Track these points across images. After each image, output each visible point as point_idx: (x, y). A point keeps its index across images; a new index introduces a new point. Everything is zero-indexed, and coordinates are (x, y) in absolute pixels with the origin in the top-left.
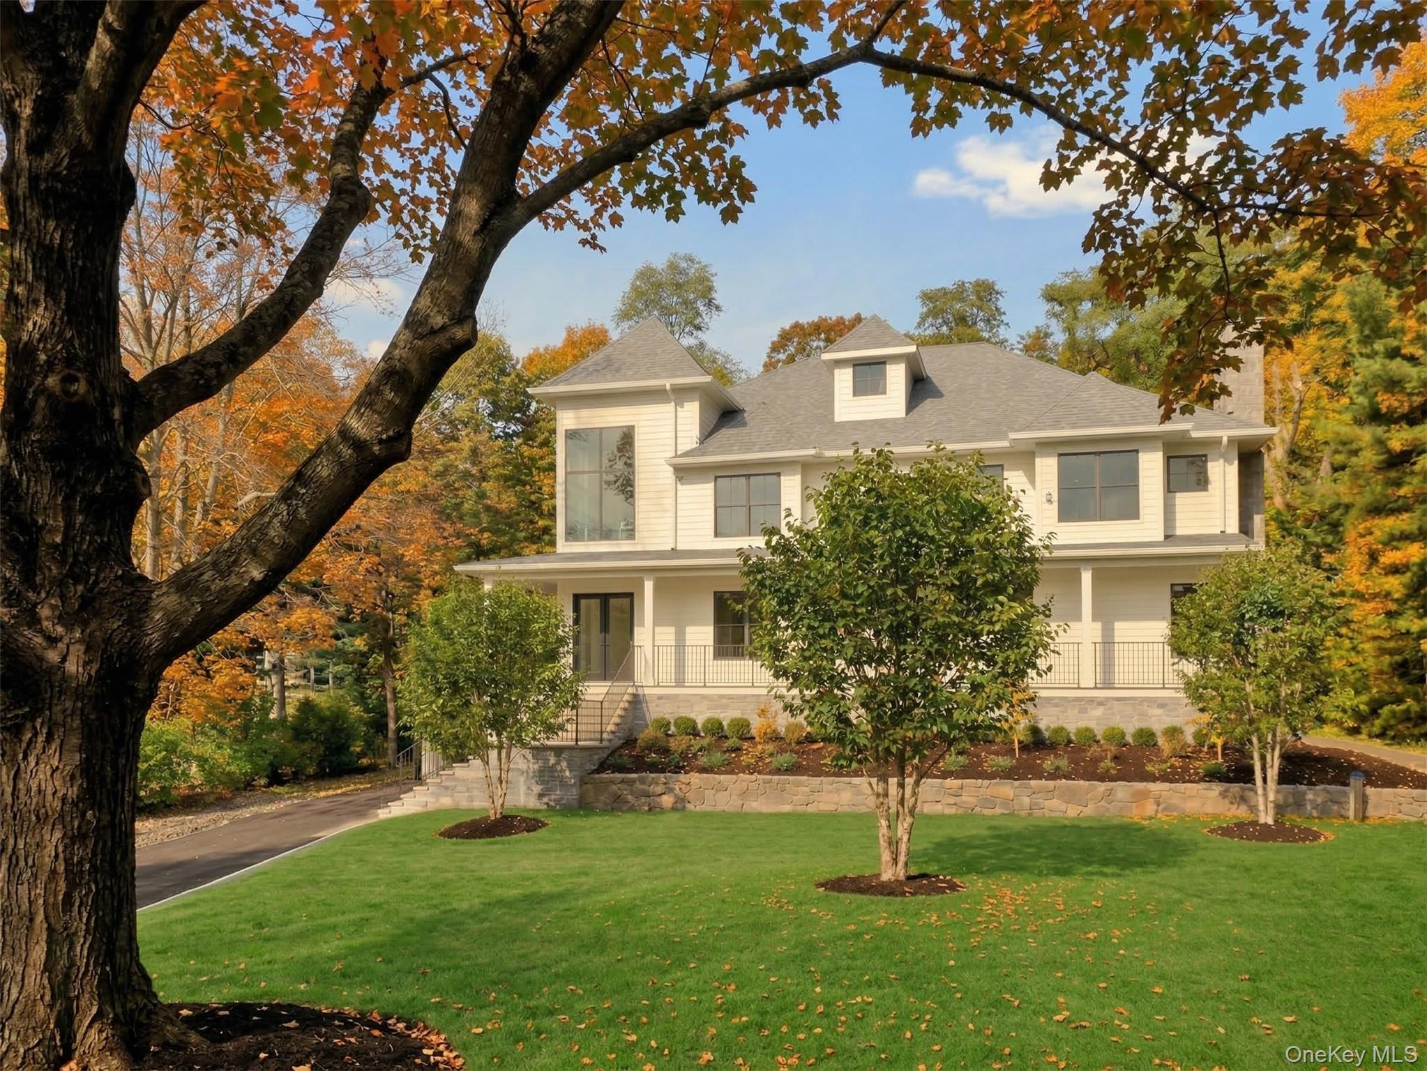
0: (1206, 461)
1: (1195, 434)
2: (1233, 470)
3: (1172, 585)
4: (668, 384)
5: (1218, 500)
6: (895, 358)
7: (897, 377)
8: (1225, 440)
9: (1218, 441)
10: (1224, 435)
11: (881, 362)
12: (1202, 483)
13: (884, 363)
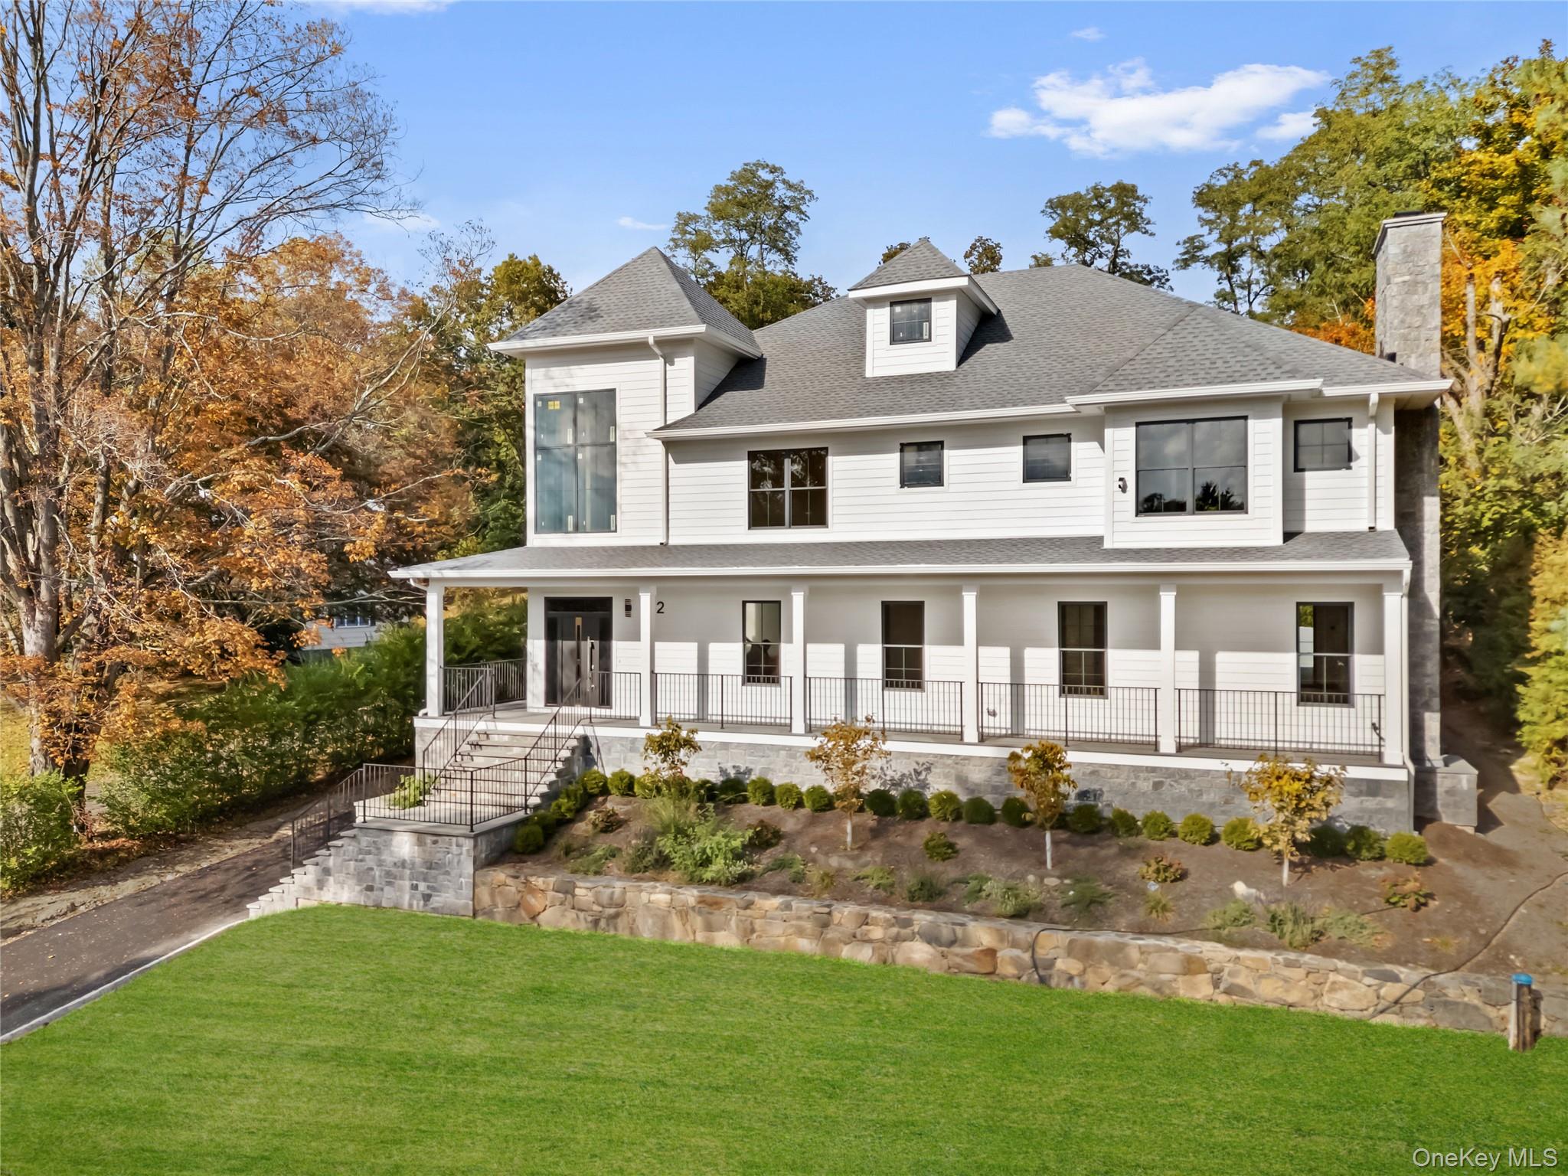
0: (1350, 427)
1: (1329, 392)
2: (1387, 442)
3: (1298, 604)
4: (650, 335)
5: (1366, 482)
6: (943, 294)
7: (945, 318)
8: (1374, 399)
9: (1363, 401)
10: (1374, 392)
11: (925, 299)
12: (1346, 458)
13: (928, 300)
